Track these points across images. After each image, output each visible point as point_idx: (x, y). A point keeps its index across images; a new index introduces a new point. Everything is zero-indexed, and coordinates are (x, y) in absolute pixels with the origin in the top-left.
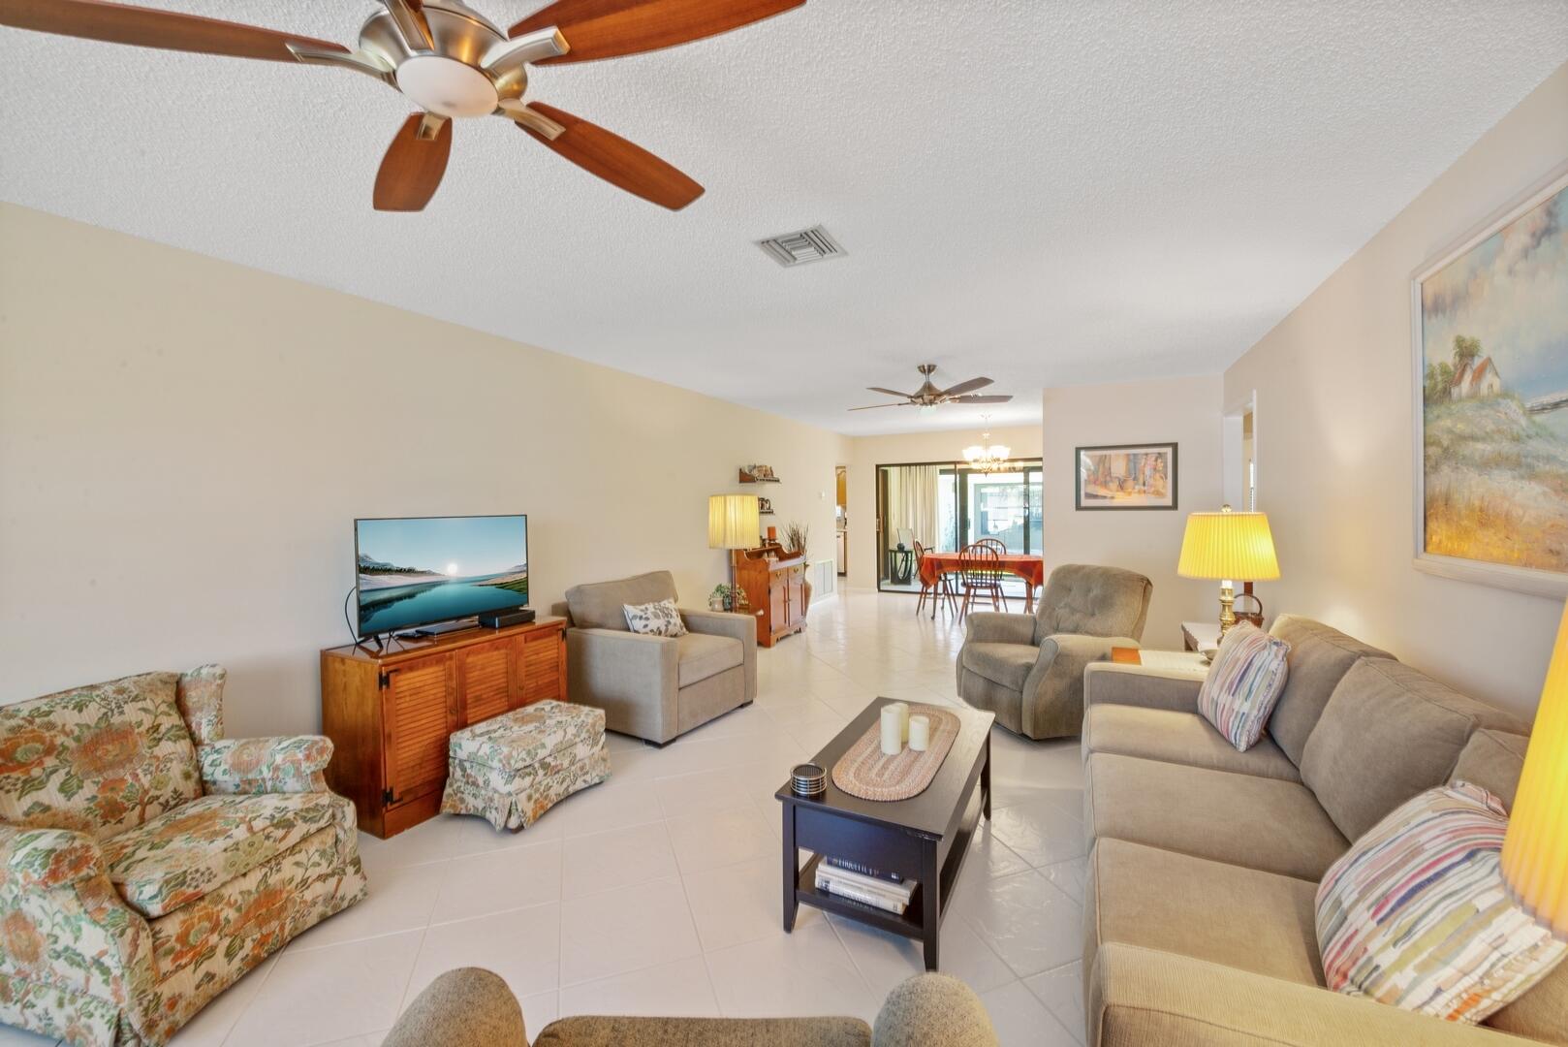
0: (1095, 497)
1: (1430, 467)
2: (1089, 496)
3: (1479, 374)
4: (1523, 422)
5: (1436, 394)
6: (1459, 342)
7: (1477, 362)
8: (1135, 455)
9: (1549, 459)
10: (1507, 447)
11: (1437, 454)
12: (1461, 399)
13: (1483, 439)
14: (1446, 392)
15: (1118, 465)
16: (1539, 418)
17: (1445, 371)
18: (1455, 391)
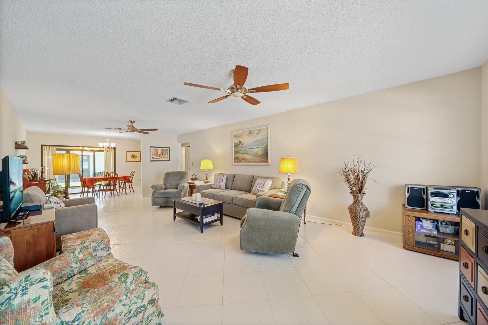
0: (155, 158)
1: (235, 154)
2: (153, 158)
3: (242, 145)
4: (248, 150)
5: (236, 146)
6: (239, 141)
7: (242, 143)
8: (163, 149)
9: (250, 153)
10: (246, 152)
11: (236, 152)
12: (239, 147)
13: (243, 151)
14: (237, 146)
15: (159, 152)
16: (249, 150)
17: (237, 143)
18: (239, 146)
